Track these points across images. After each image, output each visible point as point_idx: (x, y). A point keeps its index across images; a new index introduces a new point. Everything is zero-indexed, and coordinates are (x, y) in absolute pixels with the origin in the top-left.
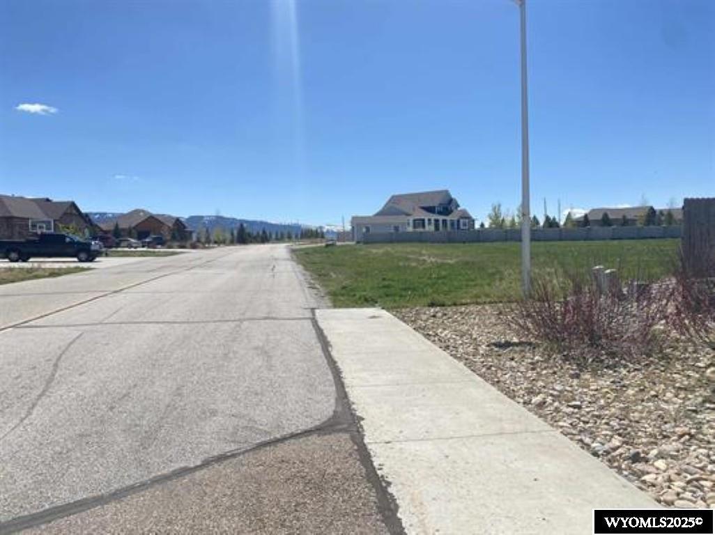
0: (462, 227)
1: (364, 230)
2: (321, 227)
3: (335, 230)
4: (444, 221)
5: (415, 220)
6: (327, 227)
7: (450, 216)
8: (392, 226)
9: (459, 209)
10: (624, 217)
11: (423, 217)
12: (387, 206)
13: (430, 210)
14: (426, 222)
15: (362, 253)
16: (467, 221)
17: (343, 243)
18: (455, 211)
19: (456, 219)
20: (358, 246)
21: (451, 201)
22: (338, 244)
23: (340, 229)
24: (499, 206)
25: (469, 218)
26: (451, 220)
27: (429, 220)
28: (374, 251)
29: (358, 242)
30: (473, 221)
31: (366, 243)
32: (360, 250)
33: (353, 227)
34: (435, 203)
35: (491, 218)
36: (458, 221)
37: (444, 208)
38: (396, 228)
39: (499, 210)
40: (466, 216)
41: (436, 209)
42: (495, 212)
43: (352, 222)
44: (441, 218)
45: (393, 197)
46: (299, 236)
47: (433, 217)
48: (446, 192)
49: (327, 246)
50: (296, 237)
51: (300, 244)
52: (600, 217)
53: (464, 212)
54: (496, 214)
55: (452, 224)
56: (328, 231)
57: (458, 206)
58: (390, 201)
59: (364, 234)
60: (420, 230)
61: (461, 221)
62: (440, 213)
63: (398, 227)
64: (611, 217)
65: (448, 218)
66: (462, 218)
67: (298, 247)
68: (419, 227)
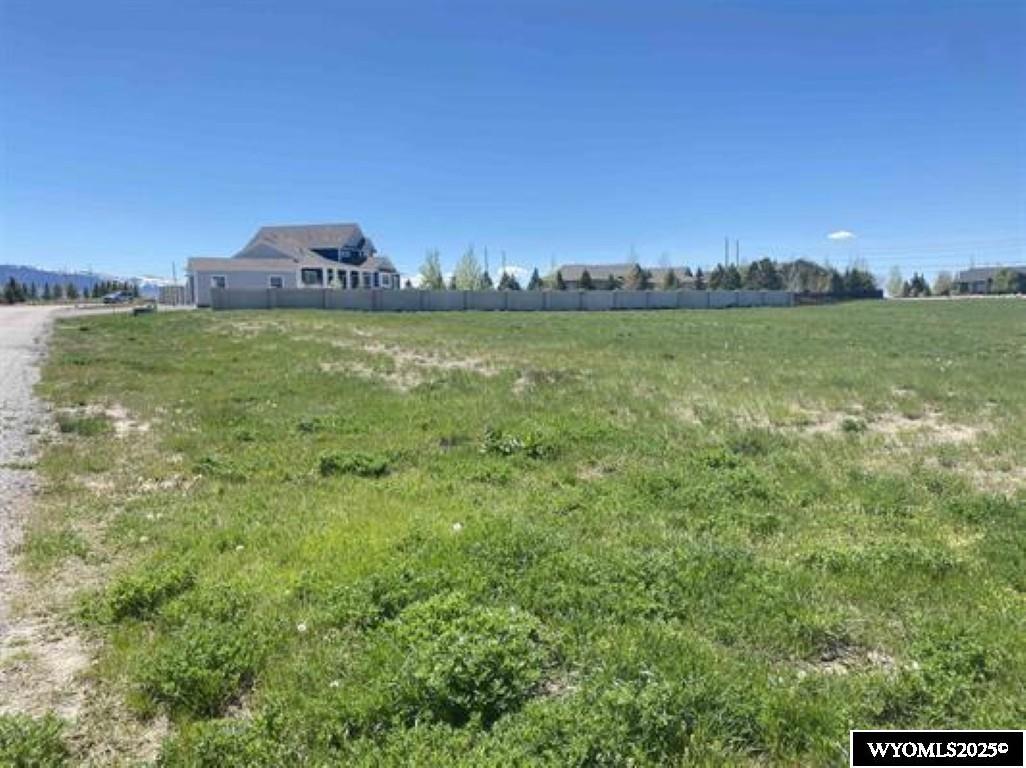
0: (382, 285)
1: (213, 284)
2: (134, 280)
3: (160, 284)
4: (354, 274)
5: (303, 270)
6: (145, 280)
7: (365, 265)
8: (269, 278)
9: (375, 255)
10: (611, 277)
11: (316, 266)
12: (255, 245)
13: (330, 254)
14: (325, 275)
15: (214, 329)
16: (389, 275)
17: (170, 308)
18: (369, 259)
19: (372, 271)
20: (202, 314)
21: (362, 242)
22: (161, 308)
23: (168, 282)
24: (437, 254)
25: (391, 271)
26: (365, 273)
27: (330, 271)
28: (242, 326)
29: (201, 306)
30: (398, 276)
31: (219, 306)
32: (210, 322)
33: (192, 279)
34: (337, 243)
35: (423, 273)
36: (376, 274)
37: (352, 253)
38: (277, 282)
39: (437, 260)
40: (387, 267)
41: (340, 253)
42: (430, 263)
43: (189, 269)
44: (348, 268)
45: (264, 229)
46: (91, 294)
47: (336, 266)
48: (355, 229)
49: (137, 312)
50: (86, 295)
51: (85, 308)
52: (578, 276)
53: (385, 260)
54: (432, 268)
55: (367, 280)
56: (148, 287)
57: (373, 251)
58: (257, 237)
59: (213, 291)
60: (316, 286)
61: (381, 274)
62: (345, 261)
63: (279, 280)
64: (593, 277)
65: (360, 269)
66: (382, 270)
67: (79, 313)
68: (312, 282)
